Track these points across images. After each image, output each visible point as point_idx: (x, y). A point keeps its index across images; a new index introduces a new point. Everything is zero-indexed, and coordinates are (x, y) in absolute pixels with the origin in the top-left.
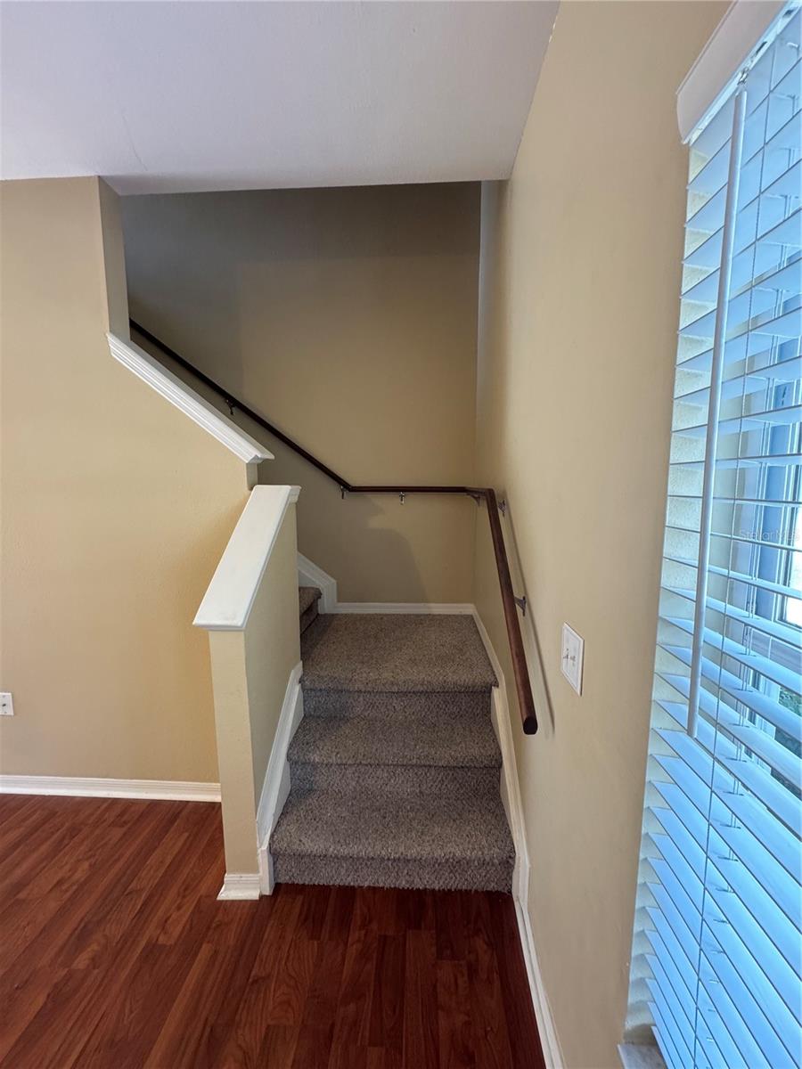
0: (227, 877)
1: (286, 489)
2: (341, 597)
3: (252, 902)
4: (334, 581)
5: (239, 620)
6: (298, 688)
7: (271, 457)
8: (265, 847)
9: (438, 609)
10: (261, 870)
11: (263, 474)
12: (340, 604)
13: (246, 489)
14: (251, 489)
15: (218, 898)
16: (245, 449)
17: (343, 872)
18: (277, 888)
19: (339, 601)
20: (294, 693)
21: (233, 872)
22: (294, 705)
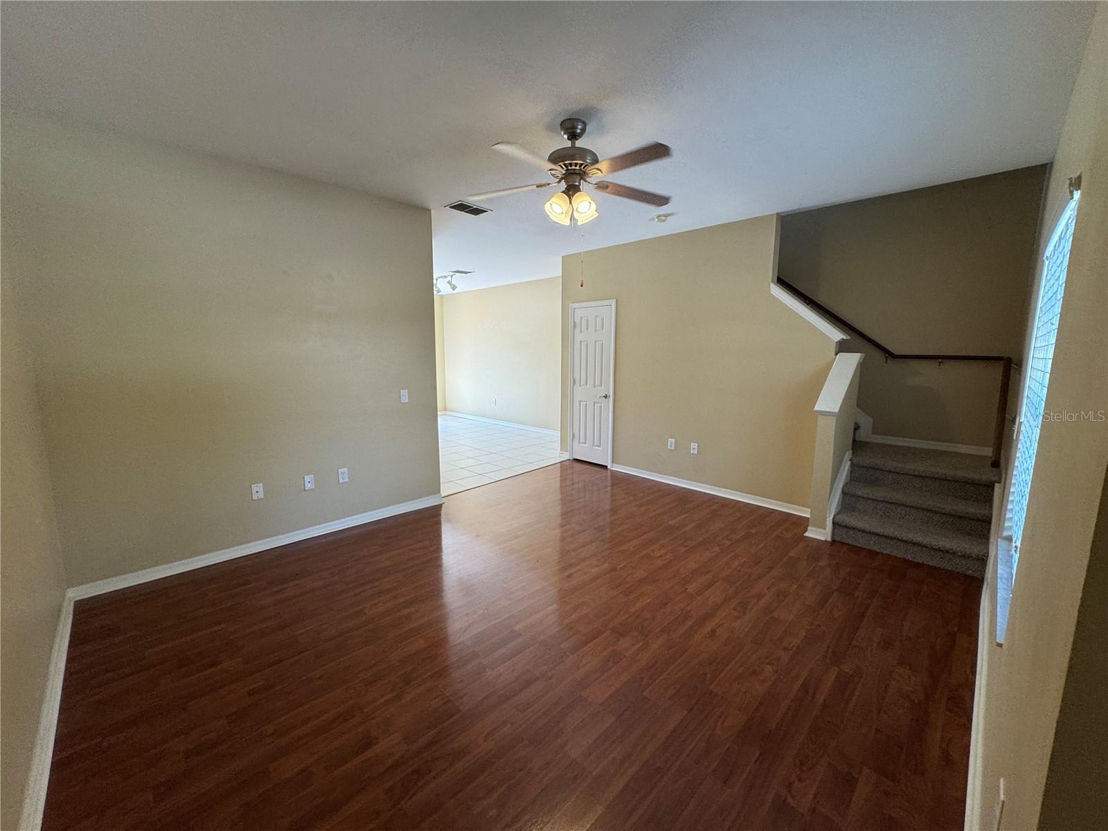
0: (809, 528)
1: (859, 355)
2: (876, 431)
3: (821, 540)
4: (871, 420)
5: (837, 410)
6: (849, 463)
7: (849, 338)
8: (831, 518)
9: (963, 449)
10: (827, 528)
11: (842, 347)
12: (875, 436)
13: (834, 353)
14: (836, 355)
15: (805, 535)
16: (836, 335)
17: (872, 542)
18: (833, 541)
19: (873, 433)
20: (846, 466)
21: (812, 526)
22: (845, 473)
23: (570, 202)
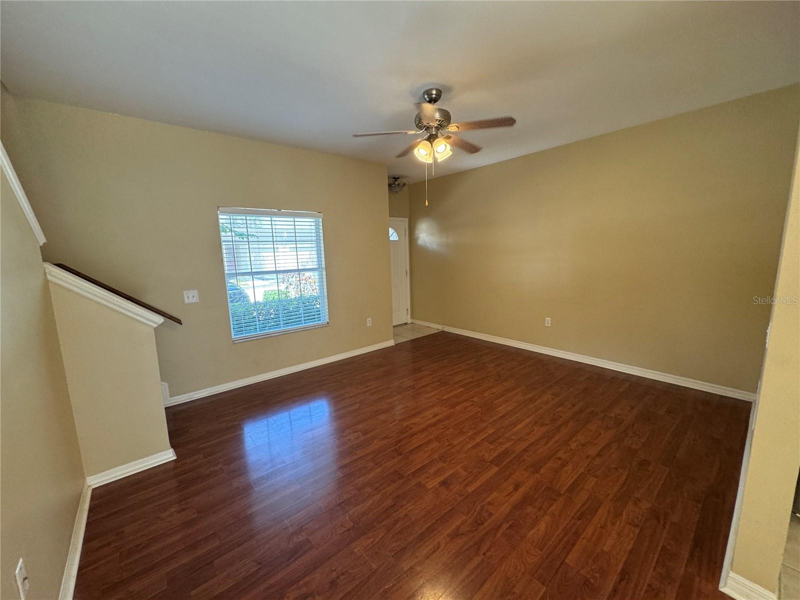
23: (432, 147)
